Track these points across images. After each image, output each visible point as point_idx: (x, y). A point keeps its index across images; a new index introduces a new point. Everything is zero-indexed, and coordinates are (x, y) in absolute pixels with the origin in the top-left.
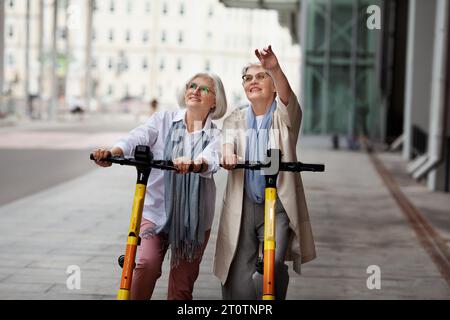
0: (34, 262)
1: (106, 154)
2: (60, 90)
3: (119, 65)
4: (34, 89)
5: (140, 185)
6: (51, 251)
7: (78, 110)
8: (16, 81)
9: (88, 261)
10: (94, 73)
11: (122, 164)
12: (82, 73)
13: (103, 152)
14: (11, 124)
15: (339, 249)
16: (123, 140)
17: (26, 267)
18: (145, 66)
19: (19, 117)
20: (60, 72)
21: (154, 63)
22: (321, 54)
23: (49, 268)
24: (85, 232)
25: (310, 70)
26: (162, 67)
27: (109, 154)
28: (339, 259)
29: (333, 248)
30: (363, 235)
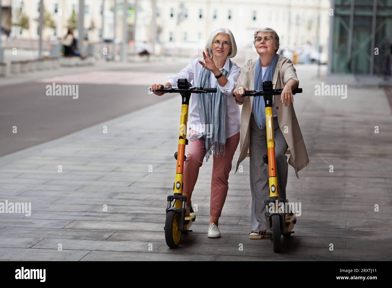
0: (118, 168)
1: (160, 87)
2: (130, 36)
3: (179, 16)
4: (108, 35)
5: (184, 105)
6: (130, 161)
7: (145, 53)
8: (92, 28)
9: (158, 167)
10: (159, 22)
11: (170, 92)
12: (148, 21)
13: (158, 86)
14: (90, 65)
15: (346, 158)
16: (172, 78)
17: (113, 171)
18: (201, 16)
19: (97, 59)
20: (131, 20)
21: (208, 13)
22: (349, 7)
23: (128, 172)
24: (154, 148)
25: (338, 20)
26: (215, 17)
27: (162, 87)
28: (344, 165)
29: (342, 158)
30: (368, 149)
